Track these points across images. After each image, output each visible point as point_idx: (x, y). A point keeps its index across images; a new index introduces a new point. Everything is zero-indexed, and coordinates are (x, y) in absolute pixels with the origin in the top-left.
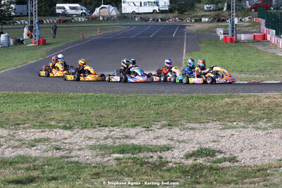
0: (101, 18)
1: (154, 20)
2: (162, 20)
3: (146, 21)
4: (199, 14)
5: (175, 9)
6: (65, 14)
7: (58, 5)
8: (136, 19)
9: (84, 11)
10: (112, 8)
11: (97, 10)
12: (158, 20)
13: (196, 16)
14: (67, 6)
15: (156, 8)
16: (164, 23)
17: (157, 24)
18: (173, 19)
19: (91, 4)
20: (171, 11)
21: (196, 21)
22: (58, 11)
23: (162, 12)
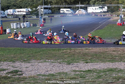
0: (78, 15)
1: (100, 15)
2: (104, 15)
3: (97, 16)
4: (119, 13)
5: (109, 11)
6: (64, 13)
7: (61, 9)
8: (93, 15)
9: (72, 12)
10: (83, 10)
11: (77, 11)
12: (102, 16)
13: (118, 14)
14: (65, 10)
15: (102, 10)
16: (104, 17)
17: (101, 17)
18: (108, 15)
19: (75, 9)
20: (107, 12)
21: (117, 16)
22: (61, 12)
23: (104, 12)
